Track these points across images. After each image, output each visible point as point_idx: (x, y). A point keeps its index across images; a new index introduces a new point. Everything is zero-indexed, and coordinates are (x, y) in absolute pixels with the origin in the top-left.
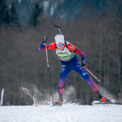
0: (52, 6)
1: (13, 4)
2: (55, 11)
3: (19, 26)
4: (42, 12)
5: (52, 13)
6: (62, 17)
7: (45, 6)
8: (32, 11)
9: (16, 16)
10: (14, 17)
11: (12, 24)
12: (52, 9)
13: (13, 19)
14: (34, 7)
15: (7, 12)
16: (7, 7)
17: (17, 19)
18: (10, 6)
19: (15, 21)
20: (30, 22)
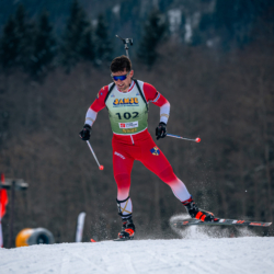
0: (188, 20)
1: (100, 18)
2: (194, 31)
4: (166, 34)
5: (188, 35)
6: (210, 43)
7: (172, 21)
8: (143, 33)
9: (108, 43)
10: (104, 46)
11: (99, 62)
12: (188, 27)
13: (101, 51)
14: (148, 23)
15: (88, 36)
16: (87, 24)
17: (110, 50)
18: (95, 23)
19: (106, 54)
20: (140, 56)
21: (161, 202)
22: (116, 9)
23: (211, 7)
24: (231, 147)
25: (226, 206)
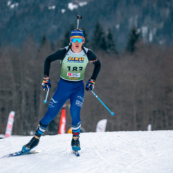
0: (151, 31)
1: (109, 30)
2: (154, 37)
3: (117, 53)
4: (139, 38)
5: (151, 38)
6: (161, 42)
9: (113, 42)
10: (111, 43)
11: (108, 50)
12: (151, 35)
13: (110, 46)
15: (104, 39)
16: (104, 33)
17: (114, 45)
18: (107, 33)
19: (112, 47)
21: (137, 115)
22: (118, 26)
23: (161, 25)
24: (169, 90)
25: (166, 117)
